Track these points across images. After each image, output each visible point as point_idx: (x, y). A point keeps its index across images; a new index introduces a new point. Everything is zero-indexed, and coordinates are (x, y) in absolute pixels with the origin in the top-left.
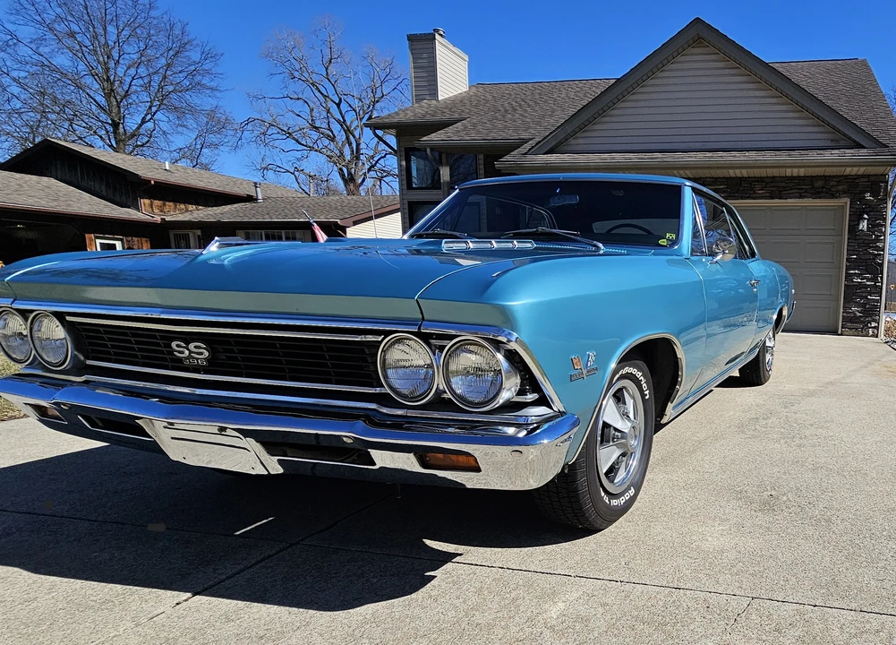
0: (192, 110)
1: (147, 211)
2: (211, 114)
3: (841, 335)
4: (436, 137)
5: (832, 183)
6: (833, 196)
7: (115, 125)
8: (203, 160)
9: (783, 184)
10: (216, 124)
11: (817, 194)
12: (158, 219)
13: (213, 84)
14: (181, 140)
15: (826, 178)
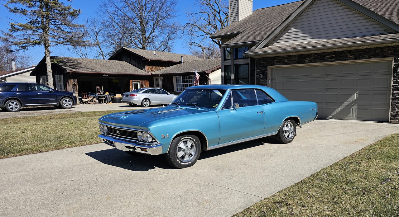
0: (166, 26)
1: (147, 71)
2: (172, 26)
3: (391, 123)
4: (229, 42)
5: (385, 50)
6: (385, 56)
7: (143, 35)
8: (169, 45)
9: (361, 53)
10: (174, 30)
11: (377, 56)
12: (150, 74)
13: (173, 14)
14: (162, 39)
15: (382, 48)
